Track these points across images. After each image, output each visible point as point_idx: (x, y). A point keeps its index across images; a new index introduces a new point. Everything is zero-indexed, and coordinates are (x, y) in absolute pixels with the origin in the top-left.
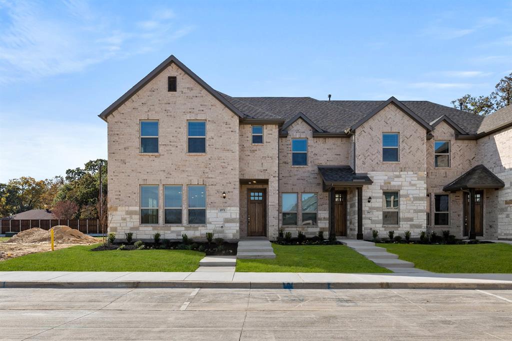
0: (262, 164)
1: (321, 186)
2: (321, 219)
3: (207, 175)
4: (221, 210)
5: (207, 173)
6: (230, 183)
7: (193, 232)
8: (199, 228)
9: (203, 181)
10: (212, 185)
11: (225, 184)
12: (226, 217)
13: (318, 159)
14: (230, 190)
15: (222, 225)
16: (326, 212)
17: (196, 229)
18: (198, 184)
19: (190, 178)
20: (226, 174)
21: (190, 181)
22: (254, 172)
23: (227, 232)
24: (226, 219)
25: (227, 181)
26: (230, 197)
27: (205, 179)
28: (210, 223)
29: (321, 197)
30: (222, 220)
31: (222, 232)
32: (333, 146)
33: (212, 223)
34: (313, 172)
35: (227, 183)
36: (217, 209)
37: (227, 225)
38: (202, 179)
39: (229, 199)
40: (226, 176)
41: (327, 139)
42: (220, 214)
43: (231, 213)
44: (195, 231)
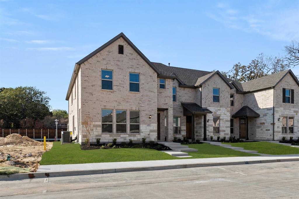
0: (165, 100)
1: (182, 113)
2: (182, 131)
3: (140, 105)
4: (148, 125)
5: (140, 104)
6: (153, 110)
7: (133, 137)
8: (137, 135)
9: (139, 108)
10: (143, 111)
11: (150, 110)
12: (151, 129)
13: (181, 99)
14: (153, 114)
15: (148, 134)
16: (185, 127)
17: (135, 136)
18: (136, 110)
19: (131, 106)
20: (151, 105)
21: (132, 108)
22: (161, 104)
23: (151, 137)
24: (151, 130)
25: (151, 109)
26: (153, 118)
27: (140, 107)
28: (142, 133)
29: (183, 119)
30: (149, 131)
31: (149, 138)
32: (188, 92)
33: (144, 132)
34: (179, 105)
35: (151, 110)
36: (146, 125)
37: (151, 133)
39: (152, 119)
40: (151, 106)
42: (147, 127)
43: (153, 127)
44: (134, 137)
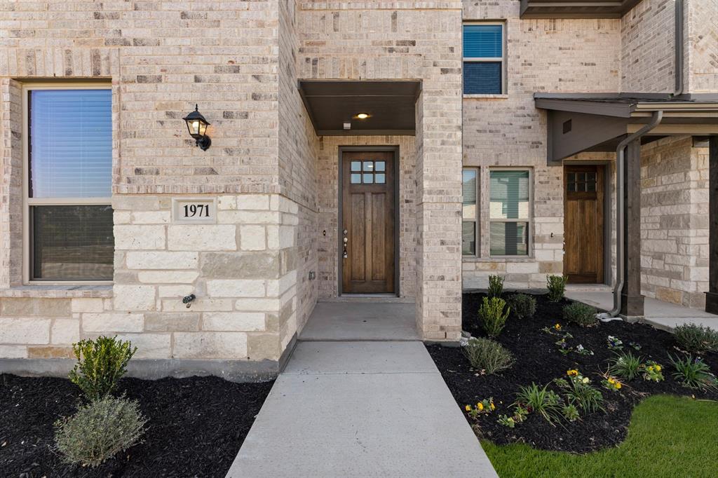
0: (394, 17)
1: (543, 150)
2: (541, 239)
3: (112, 25)
4: (190, 210)
5: (114, 17)
6: (237, 70)
7: (45, 323)
8: (76, 305)
9: (96, 57)
10: (141, 79)
11: (207, 72)
12: (215, 246)
13: (534, 76)
14: (237, 107)
15: (187, 291)
16: (555, 219)
17: (59, 308)
18: (69, 76)
19: (28, 44)
20: (217, 23)
21: (30, 57)
22: (361, 51)
23: (217, 322)
24: (212, 255)
25: (217, 60)
26: (233, 143)
27: (104, 51)
28: (132, 279)
29: (542, 179)
30: (194, 264)
31: (194, 325)
32: (576, 40)
33: (143, 277)
34: (520, 112)
35: (219, 69)
36: (165, 207)
37: (217, 287)
38: (87, 52)
39: (229, 151)
40: (211, 33)
41: (559, 23)
42: (177, 231)
43: (238, 225)
44: (53, 317)
